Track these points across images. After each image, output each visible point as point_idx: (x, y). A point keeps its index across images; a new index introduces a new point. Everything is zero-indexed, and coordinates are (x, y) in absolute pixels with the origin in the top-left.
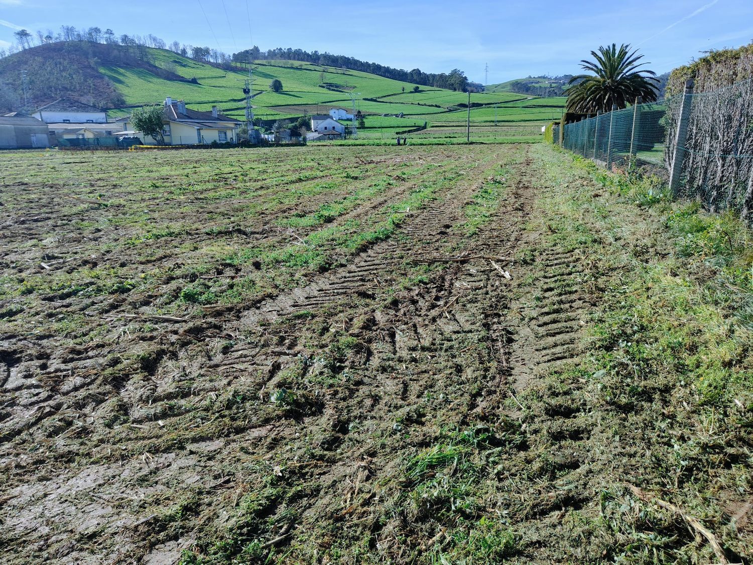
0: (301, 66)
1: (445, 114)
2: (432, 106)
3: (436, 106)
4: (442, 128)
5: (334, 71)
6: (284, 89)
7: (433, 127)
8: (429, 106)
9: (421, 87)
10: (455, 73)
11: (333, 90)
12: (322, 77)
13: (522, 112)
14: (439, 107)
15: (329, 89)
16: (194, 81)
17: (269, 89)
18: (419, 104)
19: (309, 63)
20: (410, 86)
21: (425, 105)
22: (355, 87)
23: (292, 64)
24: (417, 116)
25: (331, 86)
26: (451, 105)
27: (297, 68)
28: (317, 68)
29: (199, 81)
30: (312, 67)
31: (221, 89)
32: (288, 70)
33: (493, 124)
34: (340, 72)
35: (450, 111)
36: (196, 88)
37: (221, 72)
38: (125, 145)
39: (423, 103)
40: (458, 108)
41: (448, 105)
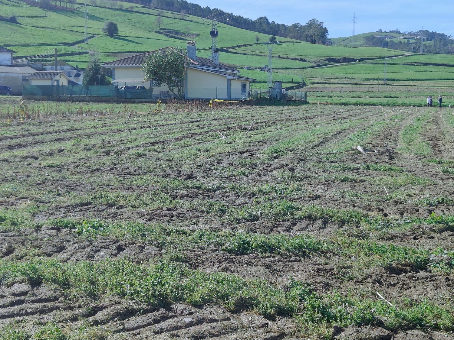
0: (132, 7)
1: (314, 69)
2: (296, 59)
3: (301, 60)
4: (326, 86)
5: (171, 15)
6: (120, 34)
7: (313, 83)
8: (293, 59)
9: (278, 38)
10: (313, 23)
11: (172, 37)
12: (159, 22)
13: (404, 70)
14: (305, 61)
15: (168, 36)
16: (13, 20)
17: (102, 33)
18: (279, 57)
19: (140, 6)
20: (266, 37)
21: (287, 58)
22: (198, 35)
23: (121, 6)
25: (169, 33)
26: (318, 59)
27: (127, 11)
28: (151, 11)
29: (18, 21)
30: (145, 10)
31: (46, 30)
32: (117, 12)
33: (382, 83)
34: (178, 16)
35: (319, 66)
36: (16, 28)
37: (40, 11)
39: (285, 56)
40: (327, 62)
41: (314, 60)
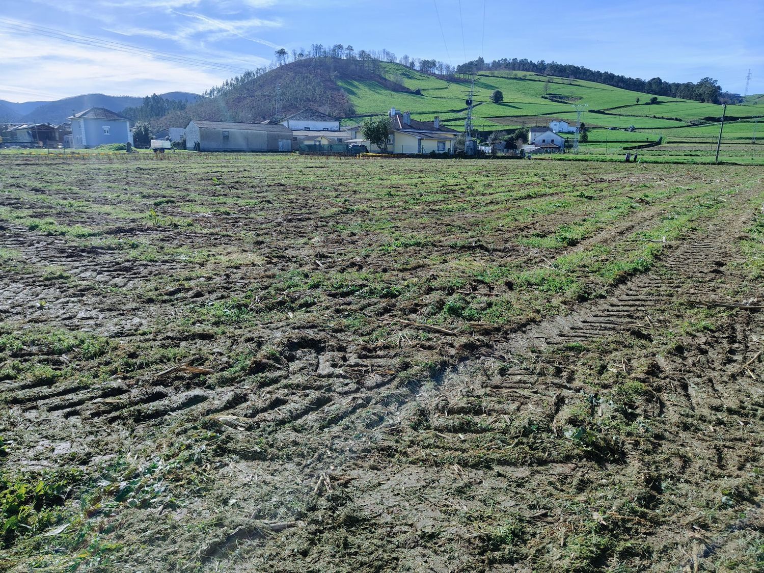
0: (525, 76)
1: (686, 129)
2: (671, 119)
3: (677, 119)
4: (681, 145)
5: (560, 81)
6: (505, 100)
7: (669, 142)
8: (668, 119)
9: (660, 98)
10: (705, 82)
11: (556, 101)
12: (546, 88)
14: (680, 120)
15: (552, 100)
16: (418, 93)
17: (489, 100)
18: (655, 117)
19: (533, 73)
20: (646, 97)
21: (663, 118)
22: (581, 98)
23: (516, 75)
24: (650, 130)
25: (554, 97)
26: (696, 118)
27: (521, 79)
28: (542, 78)
29: (422, 93)
30: (537, 78)
31: (442, 100)
32: (511, 81)
33: (750, 141)
34: (566, 82)
35: (694, 125)
36: (418, 99)
37: (444, 84)
38: (353, 152)
39: (660, 116)
40: (705, 121)
41: (691, 118)
